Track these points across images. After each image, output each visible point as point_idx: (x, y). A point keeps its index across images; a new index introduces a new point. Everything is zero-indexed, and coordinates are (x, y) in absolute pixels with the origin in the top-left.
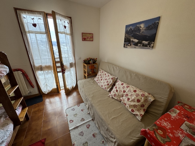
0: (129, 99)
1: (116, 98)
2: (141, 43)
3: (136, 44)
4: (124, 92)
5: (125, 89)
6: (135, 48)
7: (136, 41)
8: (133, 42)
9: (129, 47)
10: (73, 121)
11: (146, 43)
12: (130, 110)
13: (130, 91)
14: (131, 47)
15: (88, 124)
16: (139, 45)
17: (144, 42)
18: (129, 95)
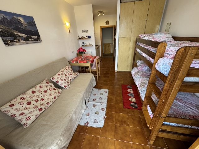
0: (71, 74)
1: (70, 83)
2: (31, 38)
3: (27, 39)
4: (66, 75)
5: (64, 74)
6: (27, 43)
7: (24, 35)
8: (20, 36)
9: (17, 44)
10: (102, 109)
11: (36, 37)
12: (76, 76)
13: (66, 72)
14: (21, 43)
15: (93, 101)
16: (30, 40)
17: (33, 37)
18: (68, 73)
